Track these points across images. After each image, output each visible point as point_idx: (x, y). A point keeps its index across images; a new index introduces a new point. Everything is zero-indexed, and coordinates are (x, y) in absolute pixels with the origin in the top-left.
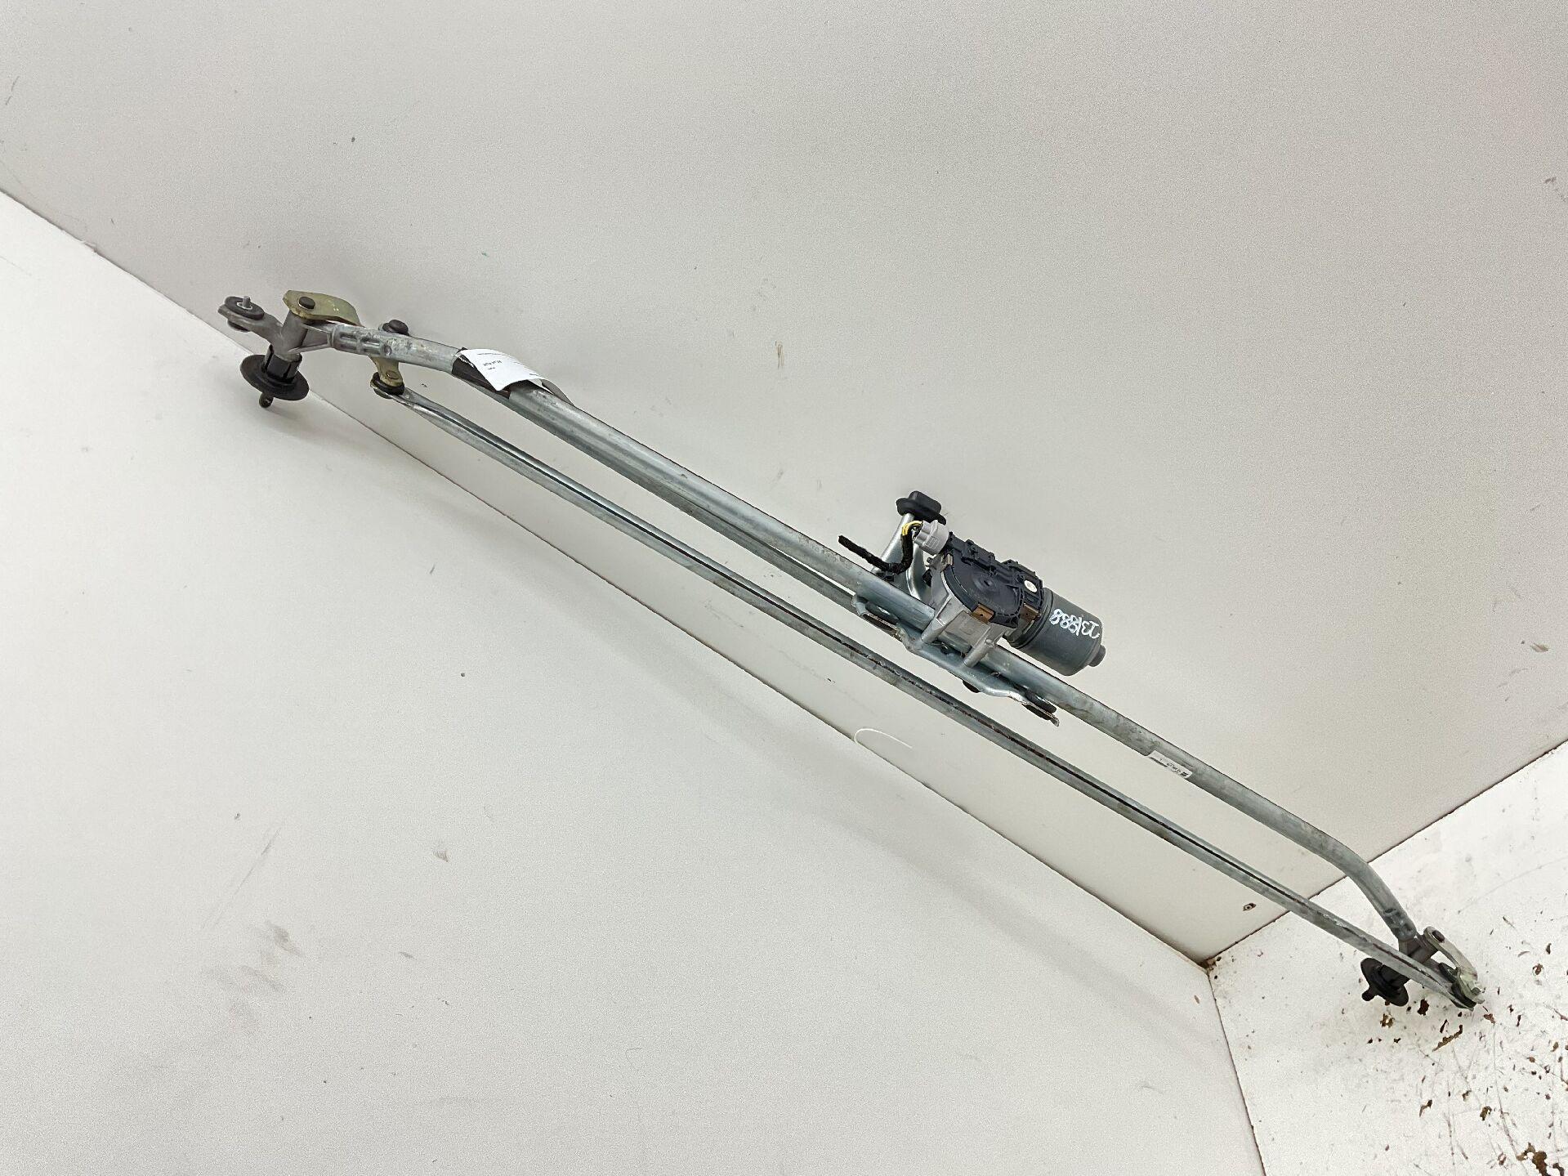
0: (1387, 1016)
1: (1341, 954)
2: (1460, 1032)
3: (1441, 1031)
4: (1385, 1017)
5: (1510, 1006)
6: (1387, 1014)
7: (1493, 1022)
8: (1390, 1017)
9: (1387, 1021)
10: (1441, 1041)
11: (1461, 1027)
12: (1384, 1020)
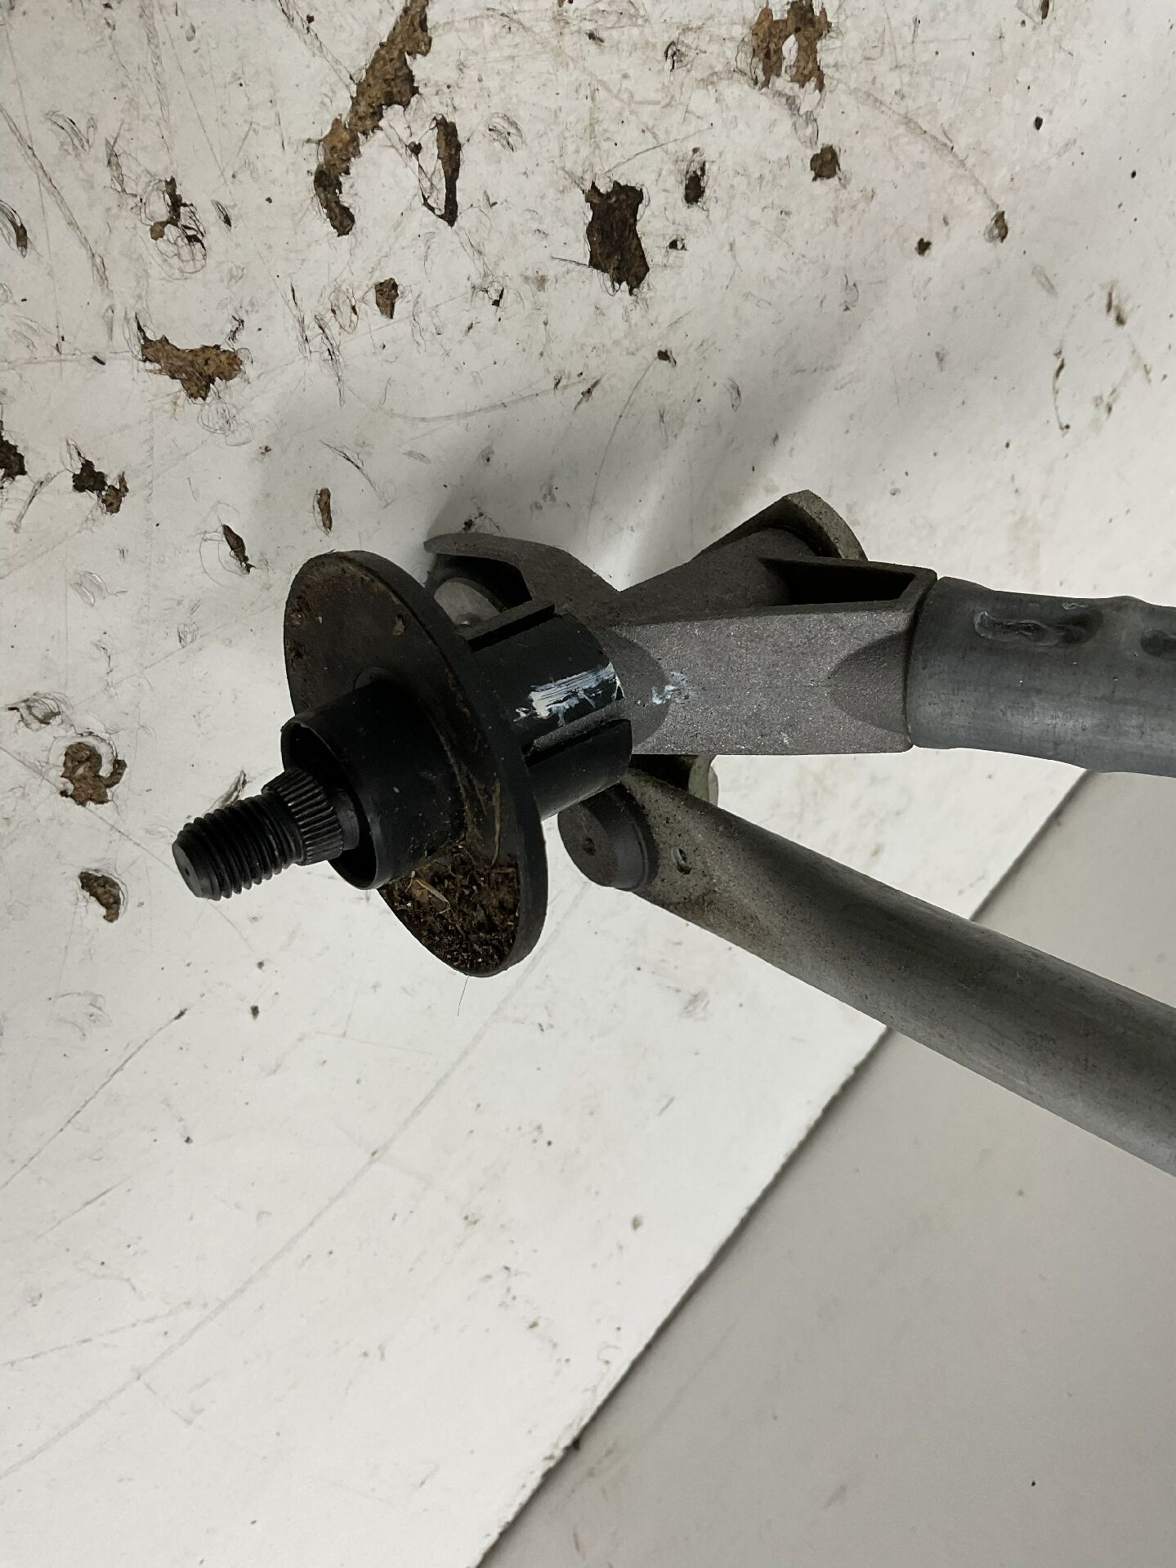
0: (801, 79)
1: (1120, 321)
2: (327, 182)
3: (448, 134)
4: (810, 73)
5: (113, 499)
6: (808, 97)
7: (155, 351)
8: (782, 83)
9: (790, 47)
10: (420, 67)
11: (342, 220)
12: (808, 51)
